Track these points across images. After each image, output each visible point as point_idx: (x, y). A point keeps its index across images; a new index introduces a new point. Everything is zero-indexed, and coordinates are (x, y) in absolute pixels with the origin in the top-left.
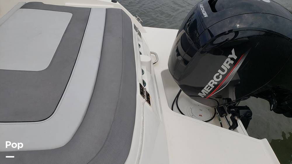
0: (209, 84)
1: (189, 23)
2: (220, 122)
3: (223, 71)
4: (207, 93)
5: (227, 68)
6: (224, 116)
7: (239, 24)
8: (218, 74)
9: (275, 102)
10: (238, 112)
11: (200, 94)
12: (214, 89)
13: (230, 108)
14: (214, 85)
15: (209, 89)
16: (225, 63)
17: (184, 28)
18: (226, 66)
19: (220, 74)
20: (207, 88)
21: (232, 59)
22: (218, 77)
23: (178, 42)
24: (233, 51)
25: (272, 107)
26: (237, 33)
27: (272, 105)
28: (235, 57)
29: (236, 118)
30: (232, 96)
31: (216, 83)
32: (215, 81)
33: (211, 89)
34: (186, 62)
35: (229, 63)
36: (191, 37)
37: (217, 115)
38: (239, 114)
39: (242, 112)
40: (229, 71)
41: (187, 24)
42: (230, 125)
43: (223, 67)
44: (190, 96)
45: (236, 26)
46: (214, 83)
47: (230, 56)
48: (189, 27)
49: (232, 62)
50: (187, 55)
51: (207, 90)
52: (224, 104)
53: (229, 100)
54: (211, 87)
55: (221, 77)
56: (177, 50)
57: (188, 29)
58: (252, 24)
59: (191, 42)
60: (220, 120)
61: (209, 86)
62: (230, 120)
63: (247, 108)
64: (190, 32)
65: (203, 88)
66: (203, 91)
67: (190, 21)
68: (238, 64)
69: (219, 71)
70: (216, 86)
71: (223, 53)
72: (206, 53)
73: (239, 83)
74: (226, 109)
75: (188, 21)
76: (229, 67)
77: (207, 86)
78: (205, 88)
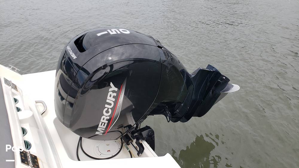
0: (102, 120)
1: (64, 60)
2: (128, 150)
3: (110, 104)
4: (104, 129)
5: (113, 101)
6: (130, 143)
7: (111, 56)
8: (106, 109)
9: (169, 113)
10: (141, 134)
11: (97, 133)
12: (108, 124)
13: (133, 133)
14: (107, 120)
15: (104, 126)
16: (108, 97)
17: (61, 67)
18: (110, 99)
19: (108, 109)
20: (101, 125)
21: (113, 92)
22: (107, 112)
23: (58, 84)
24: (111, 84)
25: (168, 119)
26: (112, 66)
27: (168, 117)
28: (116, 89)
29: (140, 141)
30: (131, 121)
31: (108, 118)
32: (106, 116)
33: (106, 124)
34: (71, 105)
35: (112, 96)
36: (69, 77)
37: (124, 144)
38: (143, 136)
39: (145, 133)
40: (116, 103)
41: (63, 61)
42: (137, 150)
43: (108, 101)
44: (89, 138)
45: (108, 59)
46: (106, 118)
47: (110, 90)
48: (65, 65)
49: (115, 94)
50: (70, 97)
51: (102, 126)
52: (127, 132)
53: (130, 126)
54: (105, 123)
55: (110, 110)
56: (60, 94)
57: (64, 67)
58: (123, 54)
59: (70, 82)
60: (128, 149)
61: (102, 123)
62: (135, 145)
63: (147, 128)
64: (67, 71)
65: (97, 126)
66: (98, 129)
67: (65, 58)
68: (121, 95)
69: (106, 106)
70: (109, 120)
71: (107, 85)
72: (90, 90)
73: (134, 107)
74: (130, 135)
75: (63, 58)
76: (114, 100)
77: (101, 123)
78: (100, 126)
